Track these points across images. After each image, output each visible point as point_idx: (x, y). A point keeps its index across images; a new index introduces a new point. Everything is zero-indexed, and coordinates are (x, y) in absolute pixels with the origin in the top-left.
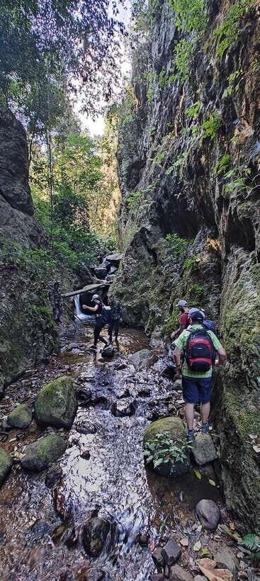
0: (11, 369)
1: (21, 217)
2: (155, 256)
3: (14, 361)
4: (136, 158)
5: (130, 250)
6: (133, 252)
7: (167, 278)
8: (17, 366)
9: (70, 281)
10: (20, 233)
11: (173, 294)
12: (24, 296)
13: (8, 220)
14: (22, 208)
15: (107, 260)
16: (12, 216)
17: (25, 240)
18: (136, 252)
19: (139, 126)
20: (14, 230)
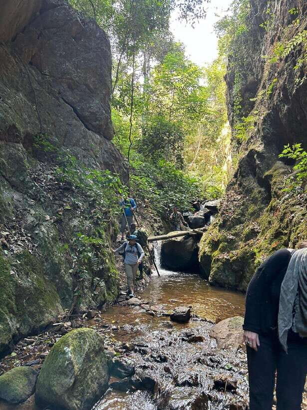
0: (32, 315)
1: (95, 140)
2: (268, 188)
3: (39, 305)
4: (250, 78)
5: (234, 184)
6: (236, 186)
7: (285, 213)
8: (42, 313)
9: (152, 226)
10: (92, 157)
11: (293, 237)
12: (75, 222)
13: (78, 141)
14: (98, 130)
15: (206, 207)
16: (84, 137)
17: (96, 165)
18: (240, 185)
19: (255, 36)
20: (85, 153)
